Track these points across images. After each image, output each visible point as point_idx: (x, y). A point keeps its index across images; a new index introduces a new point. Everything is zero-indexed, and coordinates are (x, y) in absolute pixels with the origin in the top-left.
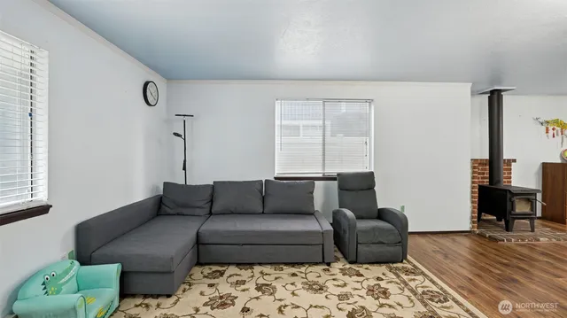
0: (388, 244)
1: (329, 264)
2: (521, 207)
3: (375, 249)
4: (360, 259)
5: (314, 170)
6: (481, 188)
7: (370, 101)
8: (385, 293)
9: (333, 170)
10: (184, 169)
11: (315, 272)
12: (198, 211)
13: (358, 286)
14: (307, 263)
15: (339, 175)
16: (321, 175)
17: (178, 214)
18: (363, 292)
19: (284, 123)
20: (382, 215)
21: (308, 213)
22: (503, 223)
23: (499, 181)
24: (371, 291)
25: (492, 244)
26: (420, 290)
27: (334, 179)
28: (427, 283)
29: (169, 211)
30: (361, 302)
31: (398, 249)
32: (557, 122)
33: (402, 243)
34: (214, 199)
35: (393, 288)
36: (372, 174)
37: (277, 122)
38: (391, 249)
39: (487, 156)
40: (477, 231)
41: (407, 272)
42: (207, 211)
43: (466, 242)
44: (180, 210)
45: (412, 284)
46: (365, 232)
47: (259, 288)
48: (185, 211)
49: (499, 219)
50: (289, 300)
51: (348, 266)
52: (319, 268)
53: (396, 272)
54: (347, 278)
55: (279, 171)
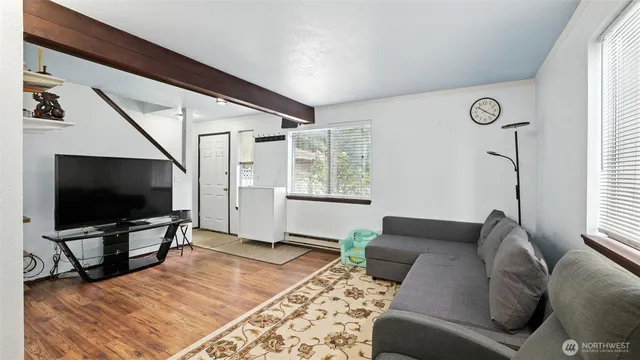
10: (518, 197)
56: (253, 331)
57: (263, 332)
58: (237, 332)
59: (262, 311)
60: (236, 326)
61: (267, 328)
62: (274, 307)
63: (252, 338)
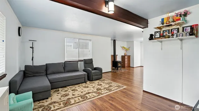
0: (99, 75)
1: (86, 82)
2: (119, 65)
3: (96, 77)
4: (93, 80)
5: (76, 59)
6: (113, 61)
7: (90, 40)
8: (101, 84)
9: (82, 59)
10: (32, 60)
11: (84, 85)
12: (42, 74)
13: (95, 85)
14: (81, 83)
15: (84, 60)
16: (78, 60)
17: (34, 76)
18: (97, 85)
19: (68, 44)
20: (95, 69)
21: (77, 71)
22: (116, 69)
23: (115, 60)
24: (98, 85)
25: (115, 73)
26: (107, 83)
27: (83, 61)
28: (107, 81)
29: (30, 75)
30: (97, 87)
31: (101, 76)
32: (123, 47)
33: (101, 75)
34: (47, 70)
35: (102, 84)
36: (92, 59)
37: (66, 44)
38: (99, 76)
39: (113, 54)
40: (112, 71)
41: (103, 80)
42: (45, 74)
43: (110, 73)
44: (35, 75)
45: (105, 82)
46: (94, 73)
47: (73, 90)
48: (36, 75)
49: (115, 68)
50: (82, 91)
51: (90, 82)
52: (84, 84)
53: (101, 81)
54: (92, 84)
55: (66, 59)
56: (102, 91)
57: (100, 91)
58: (105, 92)
59: (97, 96)
60: (106, 93)
61: (99, 91)
62: (94, 96)
63: (103, 90)
